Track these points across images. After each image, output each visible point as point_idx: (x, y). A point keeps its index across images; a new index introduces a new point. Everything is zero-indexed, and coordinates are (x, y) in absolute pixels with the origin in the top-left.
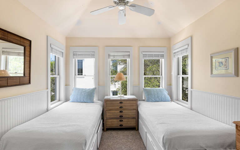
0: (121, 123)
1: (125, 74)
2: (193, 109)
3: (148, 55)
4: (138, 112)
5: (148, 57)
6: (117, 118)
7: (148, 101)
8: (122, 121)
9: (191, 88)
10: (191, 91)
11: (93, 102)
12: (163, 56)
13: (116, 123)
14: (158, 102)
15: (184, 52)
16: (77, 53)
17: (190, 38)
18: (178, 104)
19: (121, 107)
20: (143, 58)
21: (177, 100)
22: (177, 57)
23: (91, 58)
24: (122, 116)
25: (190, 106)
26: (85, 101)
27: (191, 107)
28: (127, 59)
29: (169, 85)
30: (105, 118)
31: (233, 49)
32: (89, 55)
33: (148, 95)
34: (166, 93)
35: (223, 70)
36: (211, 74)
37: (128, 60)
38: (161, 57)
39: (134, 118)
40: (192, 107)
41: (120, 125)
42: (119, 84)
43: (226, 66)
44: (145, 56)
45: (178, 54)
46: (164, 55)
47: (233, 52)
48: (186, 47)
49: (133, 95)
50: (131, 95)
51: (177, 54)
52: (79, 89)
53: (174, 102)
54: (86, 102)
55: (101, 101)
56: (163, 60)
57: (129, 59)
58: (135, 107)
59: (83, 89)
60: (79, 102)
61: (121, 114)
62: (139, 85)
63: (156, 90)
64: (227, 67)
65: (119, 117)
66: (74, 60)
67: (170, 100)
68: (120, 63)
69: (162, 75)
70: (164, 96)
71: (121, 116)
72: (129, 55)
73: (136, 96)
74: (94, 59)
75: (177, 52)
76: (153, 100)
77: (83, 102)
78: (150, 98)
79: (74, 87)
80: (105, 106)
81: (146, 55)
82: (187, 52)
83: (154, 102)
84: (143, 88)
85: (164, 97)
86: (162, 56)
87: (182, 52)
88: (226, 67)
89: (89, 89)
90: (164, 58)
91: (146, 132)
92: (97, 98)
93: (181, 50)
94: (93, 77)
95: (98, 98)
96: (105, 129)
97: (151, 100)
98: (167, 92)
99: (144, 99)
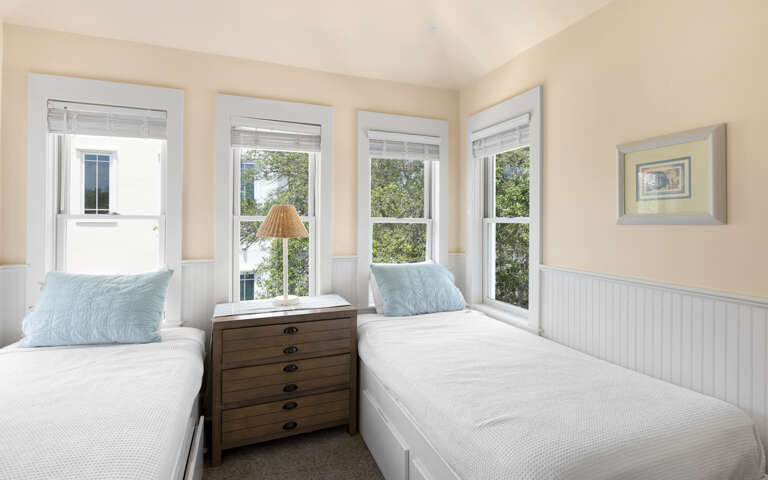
0: (291, 415)
1: (303, 212)
2: (548, 332)
3: (388, 142)
4: (358, 359)
5: (388, 149)
6: (271, 399)
7: (391, 313)
8: (296, 405)
9: (542, 263)
10: (540, 271)
11: (157, 339)
12: (438, 152)
13: (267, 420)
14: (427, 313)
15: (511, 141)
16: (71, 108)
17: (538, 88)
18: (488, 315)
19: (289, 351)
20: (371, 153)
21: (483, 302)
22: (482, 157)
23: (150, 135)
24: (296, 387)
25: (537, 326)
26: (113, 339)
27: (540, 327)
28: (311, 154)
29: (457, 251)
30: (217, 407)
31: (711, 126)
32: (138, 122)
33: (392, 291)
34: (448, 279)
35: (653, 202)
36: (620, 215)
37: (315, 158)
38: (430, 152)
39: (341, 388)
40: (545, 327)
41: (285, 427)
42: (264, 249)
43: (680, 186)
44: (376, 145)
45: (487, 144)
46: (441, 149)
47: (711, 135)
48: (524, 120)
49: (333, 292)
50: (326, 293)
51: (485, 147)
52: (79, 282)
53: (475, 309)
54: (116, 343)
55: (195, 327)
56: (437, 164)
57: (319, 155)
58: (346, 344)
59: (99, 281)
60: (82, 345)
61: (291, 377)
62: (356, 254)
63: (416, 273)
64: (683, 191)
65: (279, 390)
66: (51, 139)
67: (464, 303)
68: (266, 173)
69: (430, 217)
70: (446, 291)
71: (290, 389)
72: (319, 137)
73: (347, 300)
74: (165, 141)
75: (485, 139)
76: (411, 308)
77: (104, 340)
78: (400, 304)
79: (48, 267)
80: (217, 352)
81: (381, 141)
82: (524, 140)
83: (413, 315)
84: (371, 266)
85: (445, 295)
86: (434, 150)
87: (504, 140)
88: (680, 188)
89: (137, 278)
90: (439, 158)
91: (408, 453)
92: (177, 318)
93: (502, 133)
94: (156, 223)
95: (182, 313)
96: (217, 456)
97: (401, 310)
98: (451, 275)
99: (372, 304)
